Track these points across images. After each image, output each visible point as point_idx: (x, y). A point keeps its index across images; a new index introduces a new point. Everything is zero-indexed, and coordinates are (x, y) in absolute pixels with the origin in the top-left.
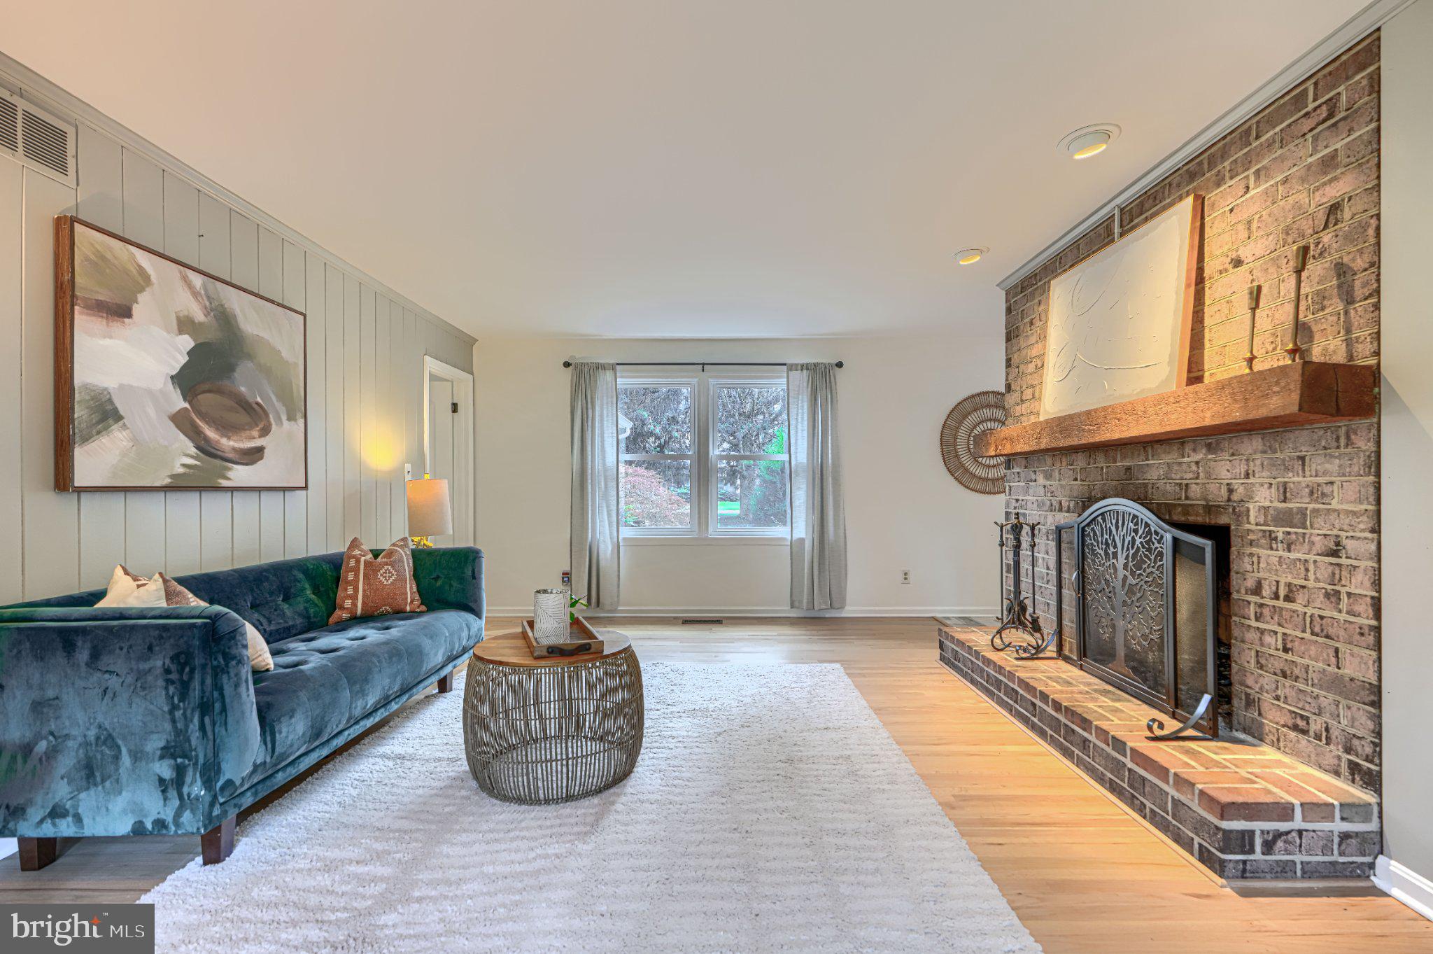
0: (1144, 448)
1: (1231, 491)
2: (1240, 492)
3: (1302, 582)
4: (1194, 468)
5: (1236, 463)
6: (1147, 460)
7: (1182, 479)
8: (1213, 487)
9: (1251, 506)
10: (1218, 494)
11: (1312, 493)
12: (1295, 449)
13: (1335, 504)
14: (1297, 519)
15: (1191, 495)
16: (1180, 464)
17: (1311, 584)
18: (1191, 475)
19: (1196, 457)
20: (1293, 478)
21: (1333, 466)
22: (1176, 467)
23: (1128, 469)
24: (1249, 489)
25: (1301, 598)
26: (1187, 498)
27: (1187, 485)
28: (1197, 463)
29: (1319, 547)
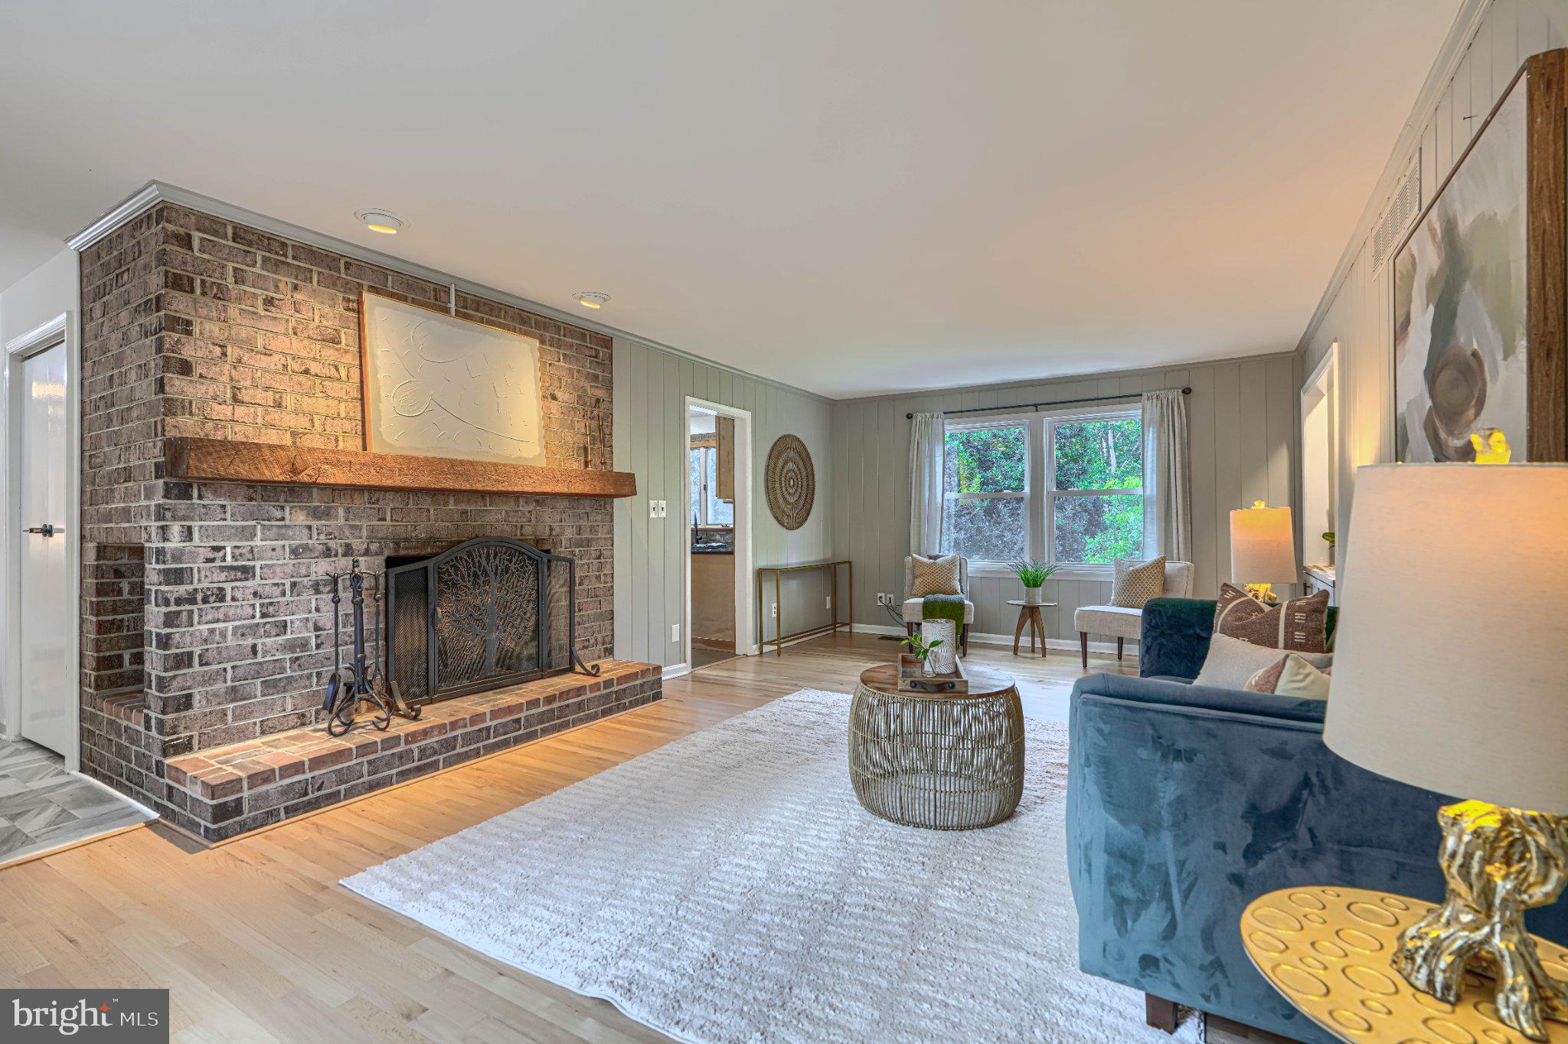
0: (483, 497)
1: (551, 529)
2: (557, 530)
3: (587, 574)
4: (528, 515)
5: (555, 513)
6: (485, 506)
7: (517, 522)
8: (540, 528)
9: (563, 538)
10: (543, 531)
11: (591, 530)
12: (584, 508)
13: (600, 536)
14: (585, 543)
15: (524, 532)
16: (517, 511)
17: (590, 574)
18: (525, 520)
19: (531, 508)
20: (583, 523)
21: (599, 518)
22: (513, 514)
23: (464, 512)
24: (562, 528)
25: (586, 582)
26: (522, 535)
27: (522, 526)
28: (530, 512)
29: (593, 556)
